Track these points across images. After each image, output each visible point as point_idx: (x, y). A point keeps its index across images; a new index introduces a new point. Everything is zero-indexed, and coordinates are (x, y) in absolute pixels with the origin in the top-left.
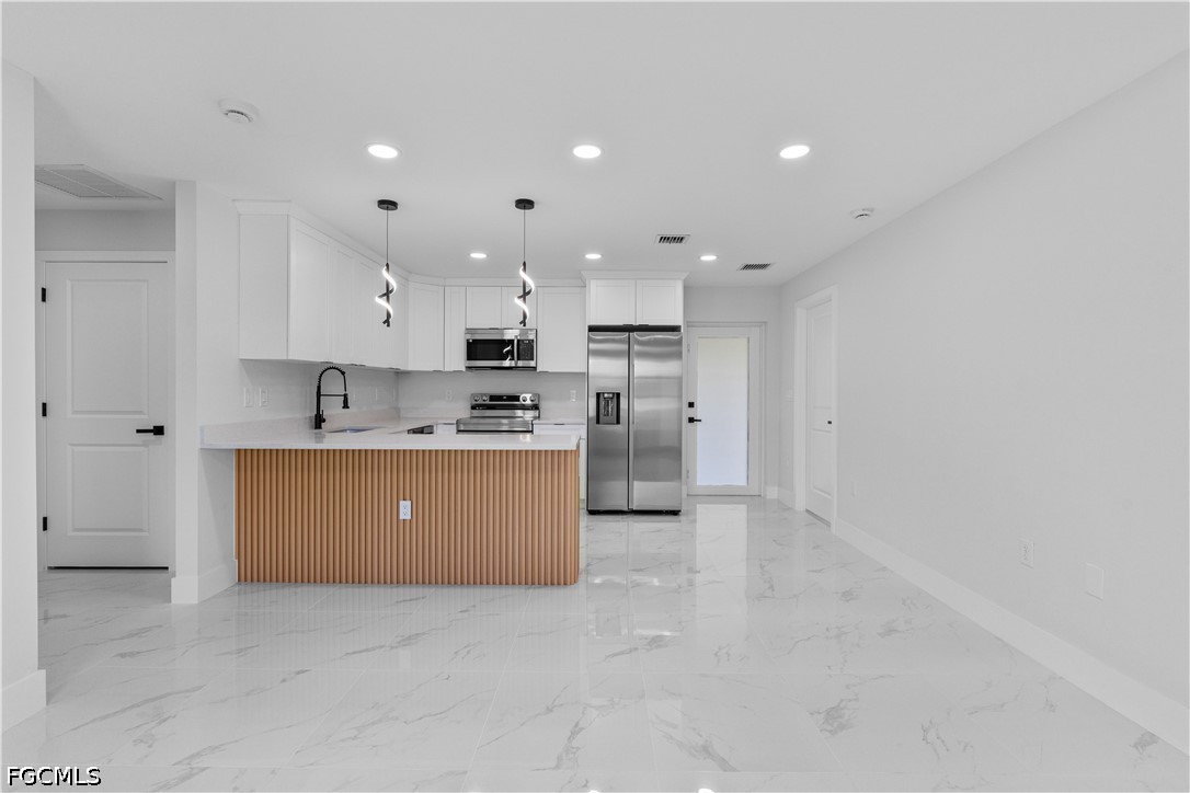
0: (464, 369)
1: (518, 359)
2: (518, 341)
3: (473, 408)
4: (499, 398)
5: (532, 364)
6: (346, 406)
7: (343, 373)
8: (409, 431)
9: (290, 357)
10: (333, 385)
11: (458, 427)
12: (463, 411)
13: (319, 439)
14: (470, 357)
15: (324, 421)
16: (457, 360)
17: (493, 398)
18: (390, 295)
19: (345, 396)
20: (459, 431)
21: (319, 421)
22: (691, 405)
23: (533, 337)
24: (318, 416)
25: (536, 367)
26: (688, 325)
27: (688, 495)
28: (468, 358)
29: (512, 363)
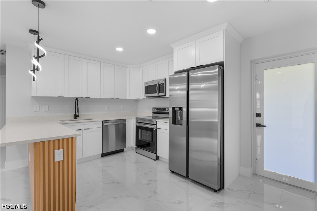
0: (145, 98)
2: (159, 84)
3: (153, 113)
4: (160, 109)
5: (163, 94)
7: (78, 100)
17: (158, 109)
19: (78, 108)
22: (258, 115)
23: (164, 82)
24: (75, 115)
25: (165, 95)
26: (254, 63)
27: (255, 174)
28: (146, 94)
29: (156, 94)
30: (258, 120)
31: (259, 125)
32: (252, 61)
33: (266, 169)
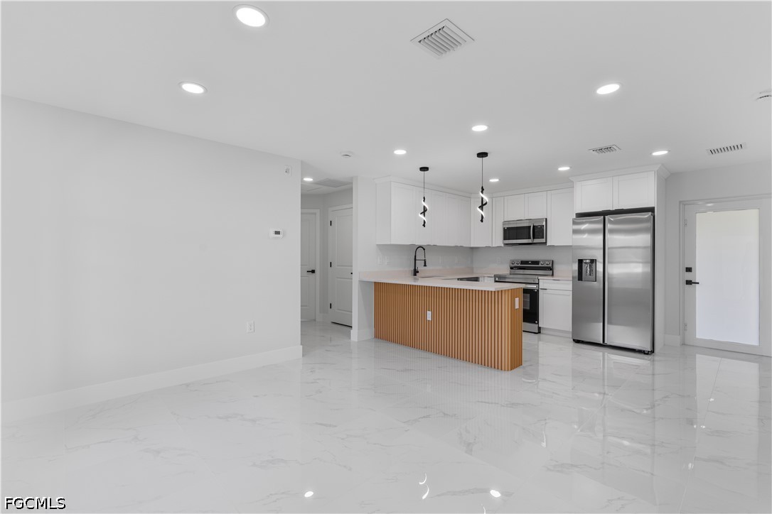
0: (503, 245)
1: (534, 238)
2: (534, 226)
3: (512, 268)
4: (527, 262)
5: (543, 240)
6: (425, 265)
7: (424, 249)
8: (458, 279)
9: (392, 243)
10: (420, 256)
11: (495, 279)
12: (505, 270)
13: (416, 280)
14: (505, 238)
15: (418, 272)
16: (498, 240)
17: (522, 262)
18: (426, 213)
19: (425, 260)
20: (496, 281)
21: (416, 272)
22: (689, 270)
23: (544, 224)
24: (415, 269)
25: (546, 243)
26: (683, 204)
27: (684, 344)
28: (505, 239)
29: (529, 241)
30: (689, 276)
31: (689, 282)
32: (680, 202)
33: (698, 336)
